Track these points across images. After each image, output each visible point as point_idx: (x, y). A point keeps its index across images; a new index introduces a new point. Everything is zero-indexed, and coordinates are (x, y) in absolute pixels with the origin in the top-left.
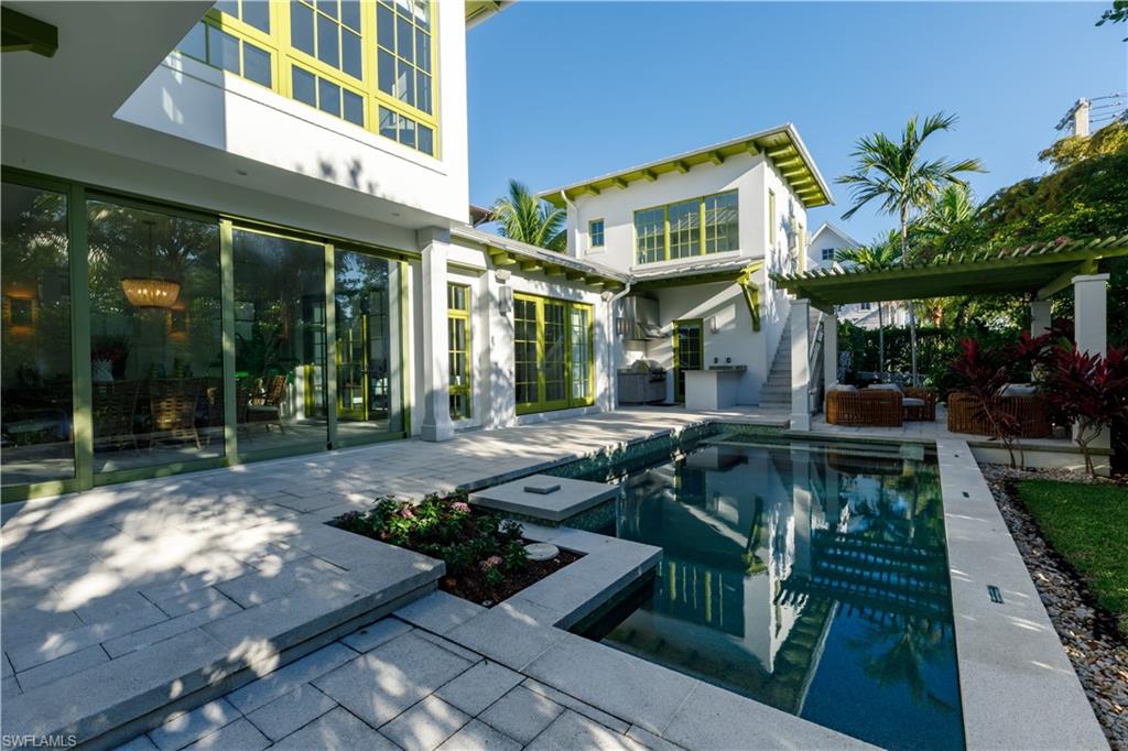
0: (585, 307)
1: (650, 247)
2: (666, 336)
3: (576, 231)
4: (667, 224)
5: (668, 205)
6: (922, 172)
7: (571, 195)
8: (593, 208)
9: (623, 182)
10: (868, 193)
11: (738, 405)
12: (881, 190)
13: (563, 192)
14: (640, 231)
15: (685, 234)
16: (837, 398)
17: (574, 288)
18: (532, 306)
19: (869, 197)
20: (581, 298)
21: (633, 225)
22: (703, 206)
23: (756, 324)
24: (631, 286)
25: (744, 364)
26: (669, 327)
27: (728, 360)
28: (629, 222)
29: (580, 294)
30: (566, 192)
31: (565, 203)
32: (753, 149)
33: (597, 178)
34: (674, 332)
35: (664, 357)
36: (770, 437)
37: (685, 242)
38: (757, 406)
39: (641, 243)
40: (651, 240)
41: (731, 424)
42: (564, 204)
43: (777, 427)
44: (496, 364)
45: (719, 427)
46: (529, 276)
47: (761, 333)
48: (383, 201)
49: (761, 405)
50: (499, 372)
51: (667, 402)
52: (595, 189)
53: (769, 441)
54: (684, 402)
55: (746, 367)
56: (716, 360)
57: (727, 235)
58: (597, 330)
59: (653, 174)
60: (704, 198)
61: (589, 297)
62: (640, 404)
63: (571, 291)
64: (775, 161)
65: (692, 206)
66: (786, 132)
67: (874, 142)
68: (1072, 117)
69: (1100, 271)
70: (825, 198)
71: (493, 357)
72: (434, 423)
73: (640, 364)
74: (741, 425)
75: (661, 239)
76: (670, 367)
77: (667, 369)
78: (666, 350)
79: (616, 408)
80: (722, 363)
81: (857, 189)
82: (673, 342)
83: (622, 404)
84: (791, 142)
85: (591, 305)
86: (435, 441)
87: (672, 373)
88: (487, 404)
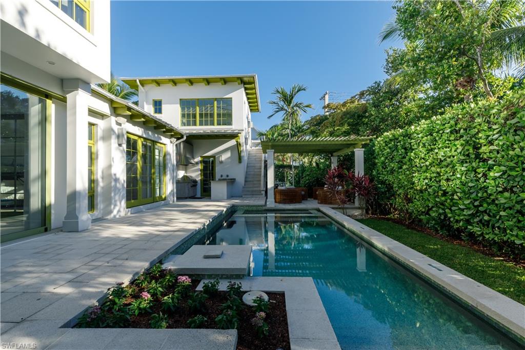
0: (162, 146)
1: (189, 118)
2: (197, 163)
3: (145, 103)
4: (198, 108)
5: (198, 99)
6: (296, 105)
7: (143, 83)
8: (157, 93)
9: (174, 82)
10: (277, 110)
11: (232, 197)
12: (282, 109)
13: (138, 81)
14: (183, 109)
15: (206, 115)
16: (281, 192)
17: (158, 134)
18: (135, 142)
19: (277, 111)
20: (161, 139)
21: (179, 105)
22: (216, 102)
23: (240, 159)
24: (187, 137)
25: (235, 178)
26: (198, 159)
27: (227, 176)
28: (177, 104)
29: (160, 137)
30: (140, 81)
31: (138, 86)
32: (240, 81)
33: (159, 78)
34: (201, 162)
35: (195, 174)
36: (258, 211)
37: (207, 118)
38: (242, 197)
39: (183, 116)
40: (189, 115)
41: (241, 206)
42: (136, 87)
43: (262, 206)
44: (115, 175)
45: (236, 207)
46: (135, 124)
47: (242, 164)
48: (48, 48)
49: (243, 196)
50: (117, 180)
51: (196, 196)
52: (158, 83)
53: (259, 212)
54: (210, 196)
55: (235, 179)
56: (222, 176)
57: (227, 118)
58: (168, 157)
59: (191, 82)
60: (216, 99)
61: (164, 140)
62: (186, 198)
63: (156, 135)
64: (246, 89)
65: (210, 101)
66: (254, 77)
67: (280, 90)
68: (324, 97)
69: (362, 148)
70: (258, 109)
71: (113, 171)
72: (77, 218)
73: (185, 178)
74: (246, 206)
75: (194, 116)
76: (199, 179)
77: (197, 179)
78: (196, 171)
79: (177, 201)
80: (224, 177)
81: (275, 107)
82: (200, 167)
83: (179, 199)
84: (254, 83)
85: (165, 145)
86: (77, 231)
87: (199, 182)
88: (109, 201)
